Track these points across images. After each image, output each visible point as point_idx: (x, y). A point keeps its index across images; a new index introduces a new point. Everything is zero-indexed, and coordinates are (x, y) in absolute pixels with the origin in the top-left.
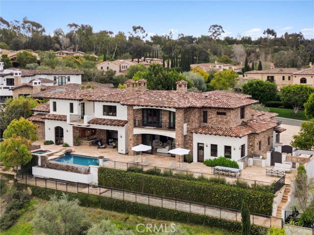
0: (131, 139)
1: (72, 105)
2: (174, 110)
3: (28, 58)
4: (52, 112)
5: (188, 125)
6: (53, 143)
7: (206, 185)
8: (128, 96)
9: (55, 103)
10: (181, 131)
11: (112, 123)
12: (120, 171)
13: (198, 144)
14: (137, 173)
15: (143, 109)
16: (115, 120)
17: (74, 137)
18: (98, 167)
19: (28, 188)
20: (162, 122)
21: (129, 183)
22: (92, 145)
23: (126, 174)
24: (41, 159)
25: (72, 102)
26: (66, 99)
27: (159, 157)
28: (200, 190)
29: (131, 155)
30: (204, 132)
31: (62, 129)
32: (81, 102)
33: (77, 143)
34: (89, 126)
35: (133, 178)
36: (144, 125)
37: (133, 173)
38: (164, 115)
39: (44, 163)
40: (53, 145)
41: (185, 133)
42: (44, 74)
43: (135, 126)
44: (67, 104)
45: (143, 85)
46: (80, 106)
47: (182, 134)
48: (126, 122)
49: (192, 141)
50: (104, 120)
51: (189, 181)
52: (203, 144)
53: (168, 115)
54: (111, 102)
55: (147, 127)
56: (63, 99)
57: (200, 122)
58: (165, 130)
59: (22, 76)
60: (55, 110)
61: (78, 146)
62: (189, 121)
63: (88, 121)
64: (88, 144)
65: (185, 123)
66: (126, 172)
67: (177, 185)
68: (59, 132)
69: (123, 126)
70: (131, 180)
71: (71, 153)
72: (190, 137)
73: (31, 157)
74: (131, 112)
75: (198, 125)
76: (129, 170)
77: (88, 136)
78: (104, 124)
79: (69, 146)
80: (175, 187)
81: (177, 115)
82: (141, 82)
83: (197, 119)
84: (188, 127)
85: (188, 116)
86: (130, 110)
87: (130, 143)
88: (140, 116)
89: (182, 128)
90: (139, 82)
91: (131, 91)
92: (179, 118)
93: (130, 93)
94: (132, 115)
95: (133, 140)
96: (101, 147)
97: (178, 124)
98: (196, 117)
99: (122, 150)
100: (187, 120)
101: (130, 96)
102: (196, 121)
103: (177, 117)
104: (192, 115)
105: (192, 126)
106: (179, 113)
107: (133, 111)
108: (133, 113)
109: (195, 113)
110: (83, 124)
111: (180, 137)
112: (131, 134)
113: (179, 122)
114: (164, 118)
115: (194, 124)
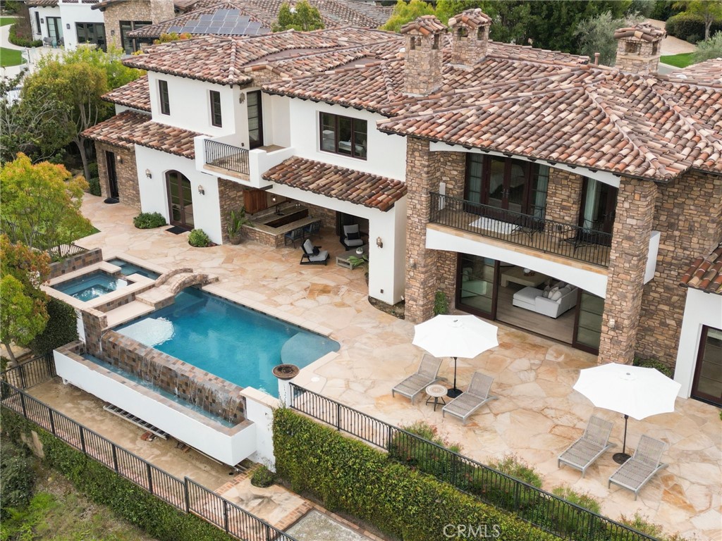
0: (415, 266)
1: (216, 98)
4: (157, 117)
6: (165, 224)
9: (163, 86)
12: (360, 452)
13: (706, 328)
16: (361, 177)
17: (225, 214)
18: (275, 405)
19: (35, 434)
24: (84, 322)
25: (216, 88)
26: (193, 78)
29: (414, 321)
31: (186, 182)
32: (245, 91)
33: (236, 234)
34: (270, 188)
41: (649, 273)
44: (201, 92)
45: (473, 36)
46: (245, 103)
47: (639, 284)
49: (678, 308)
50: (323, 168)
63: (266, 169)
64: (273, 241)
65: (654, 228)
66: (385, 461)
68: (178, 185)
69: (387, 207)
71: (205, 289)
74: (421, 161)
75: (713, 248)
76: (397, 452)
78: (317, 191)
79: (210, 244)
81: (626, 205)
82: (467, 23)
83: (713, 222)
84: (662, 246)
85: (671, 201)
86: (417, 154)
87: (412, 278)
88: (455, 173)
89: (639, 260)
90: (458, 22)
91: (426, 67)
92: (633, 217)
93: (419, 74)
94: (424, 175)
95: (424, 270)
96: (312, 259)
97: (626, 245)
98: (707, 214)
99: (382, 291)
100: (663, 218)
101: (422, 85)
102: (706, 228)
103: (627, 210)
104: (688, 202)
105: (685, 249)
106: (637, 197)
107: (428, 160)
108: (428, 166)
109: (711, 195)
110: (246, 180)
111: (630, 296)
112: (417, 248)
113: (633, 234)
114: (555, 194)
115: (695, 240)
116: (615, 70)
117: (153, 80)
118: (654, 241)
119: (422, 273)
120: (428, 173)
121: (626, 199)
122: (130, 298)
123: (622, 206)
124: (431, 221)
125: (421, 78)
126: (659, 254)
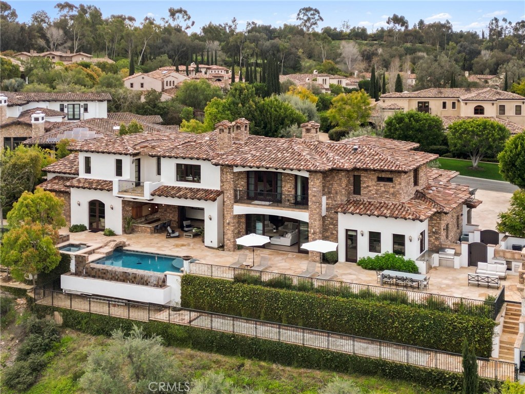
0: (229, 224)
1: (119, 163)
2: (306, 175)
3: (6, 69)
4: (82, 175)
5: (327, 199)
6: (86, 230)
7: (376, 305)
8: (222, 149)
9: (88, 160)
10: (318, 210)
11: (194, 194)
12: (222, 282)
13: (347, 231)
14: (252, 286)
15: (248, 172)
16: (198, 190)
17: (124, 219)
18: (182, 274)
19: (56, 313)
20: (281, 194)
21: (239, 302)
22: (155, 233)
23: (234, 286)
24: (76, 261)
25: (119, 157)
26: (109, 153)
27: (278, 254)
28: (367, 314)
29: (229, 250)
30: (358, 211)
31: (102, 205)
32: (135, 158)
33: (128, 229)
34: (152, 200)
35: (245, 294)
36: (249, 197)
37: (246, 285)
38: (286, 181)
39: (81, 268)
40: (86, 231)
41: (324, 213)
42: (44, 101)
43: (236, 201)
44: (111, 161)
45: (243, 129)
46: (134, 164)
47: (320, 215)
48: (219, 193)
49: (336, 225)
50: (180, 189)
51: (345, 299)
52: (356, 231)
53: (293, 182)
54: (191, 159)
55: (256, 202)
56: (103, 153)
57: (349, 193)
58: (289, 207)
59: (9, 106)
60: (88, 170)
61: (130, 233)
62: (330, 193)
63: (152, 191)
64: (149, 230)
65: (323, 195)
66: (233, 283)
67: (324, 306)
68: (97, 210)
69: (214, 200)
70: (243, 297)
71: (124, 248)
72: (332, 218)
73: (60, 258)
74: (229, 177)
75: (345, 199)
76: (237, 279)
77: (146, 216)
78: (180, 197)
79: (115, 235)
80: (321, 309)
81: (312, 183)
82: (240, 124)
83: (344, 189)
84: (327, 201)
85: (328, 183)
86: (228, 174)
87: (228, 229)
88: (243, 183)
89: (319, 204)
90: (236, 123)
91: (227, 141)
92: (315, 188)
93: (224, 144)
94: (232, 182)
95: (233, 225)
96: (172, 235)
97: (314, 199)
98: (341, 186)
99: (211, 242)
100: (326, 190)
101: (225, 148)
102: (342, 192)
103: (312, 185)
104: (335, 182)
105: (335, 201)
106: (315, 180)
107: (233, 176)
108: (233, 178)
109: (341, 179)
110: (142, 196)
111: (317, 219)
112: (229, 215)
113: (315, 194)
114: (285, 186)
115: (338, 197)
116: (302, 140)
117: (81, 158)
118: (324, 199)
119: (233, 226)
120: (233, 181)
121: (312, 181)
122: (93, 252)
123: (311, 184)
124: (235, 202)
125: (224, 145)
126: (327, 205)
